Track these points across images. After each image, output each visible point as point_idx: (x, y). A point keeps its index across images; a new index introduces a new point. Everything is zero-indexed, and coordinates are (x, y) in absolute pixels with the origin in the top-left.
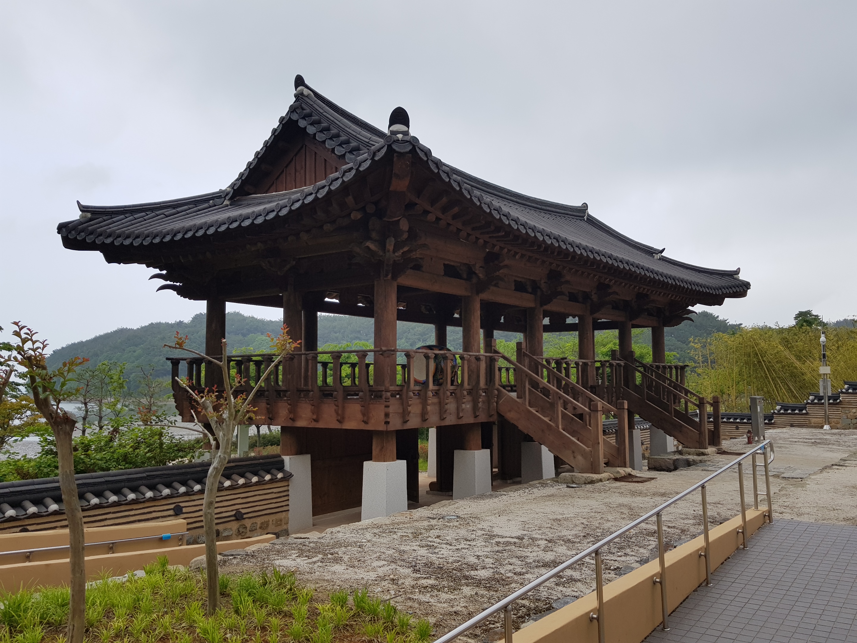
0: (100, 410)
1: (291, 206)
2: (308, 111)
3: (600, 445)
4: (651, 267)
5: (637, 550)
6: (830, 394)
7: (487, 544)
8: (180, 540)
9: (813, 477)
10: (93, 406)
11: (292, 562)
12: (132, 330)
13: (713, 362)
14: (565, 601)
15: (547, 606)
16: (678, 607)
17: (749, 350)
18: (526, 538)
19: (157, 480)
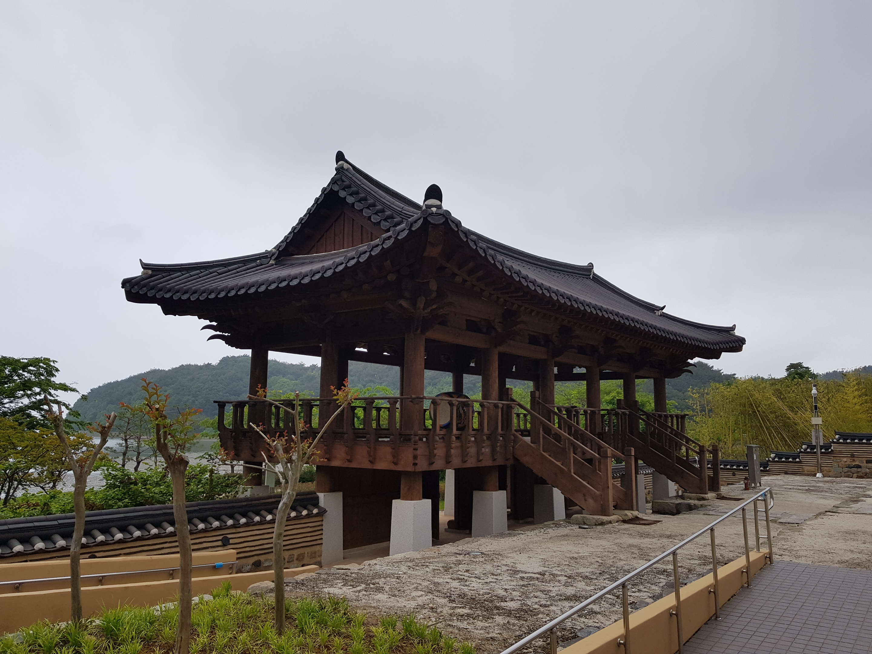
0: (138, 447)
1: (336, 268)
2: (347, 183)
3: (610, 490)
4: (654, 324)
5: (649, 587)
6: (822, 444)
7: (512, 578)
8: (230, 569)
9: (808, 523)
10: (132, 443)
11: (339, 590)
12: (164, 371)
13: (710, 410)
14: (589, 631)
15: (573, 635)
16: (691, 638)
17: (743, 401)
18: (547, 574)
19: (208, 513)
